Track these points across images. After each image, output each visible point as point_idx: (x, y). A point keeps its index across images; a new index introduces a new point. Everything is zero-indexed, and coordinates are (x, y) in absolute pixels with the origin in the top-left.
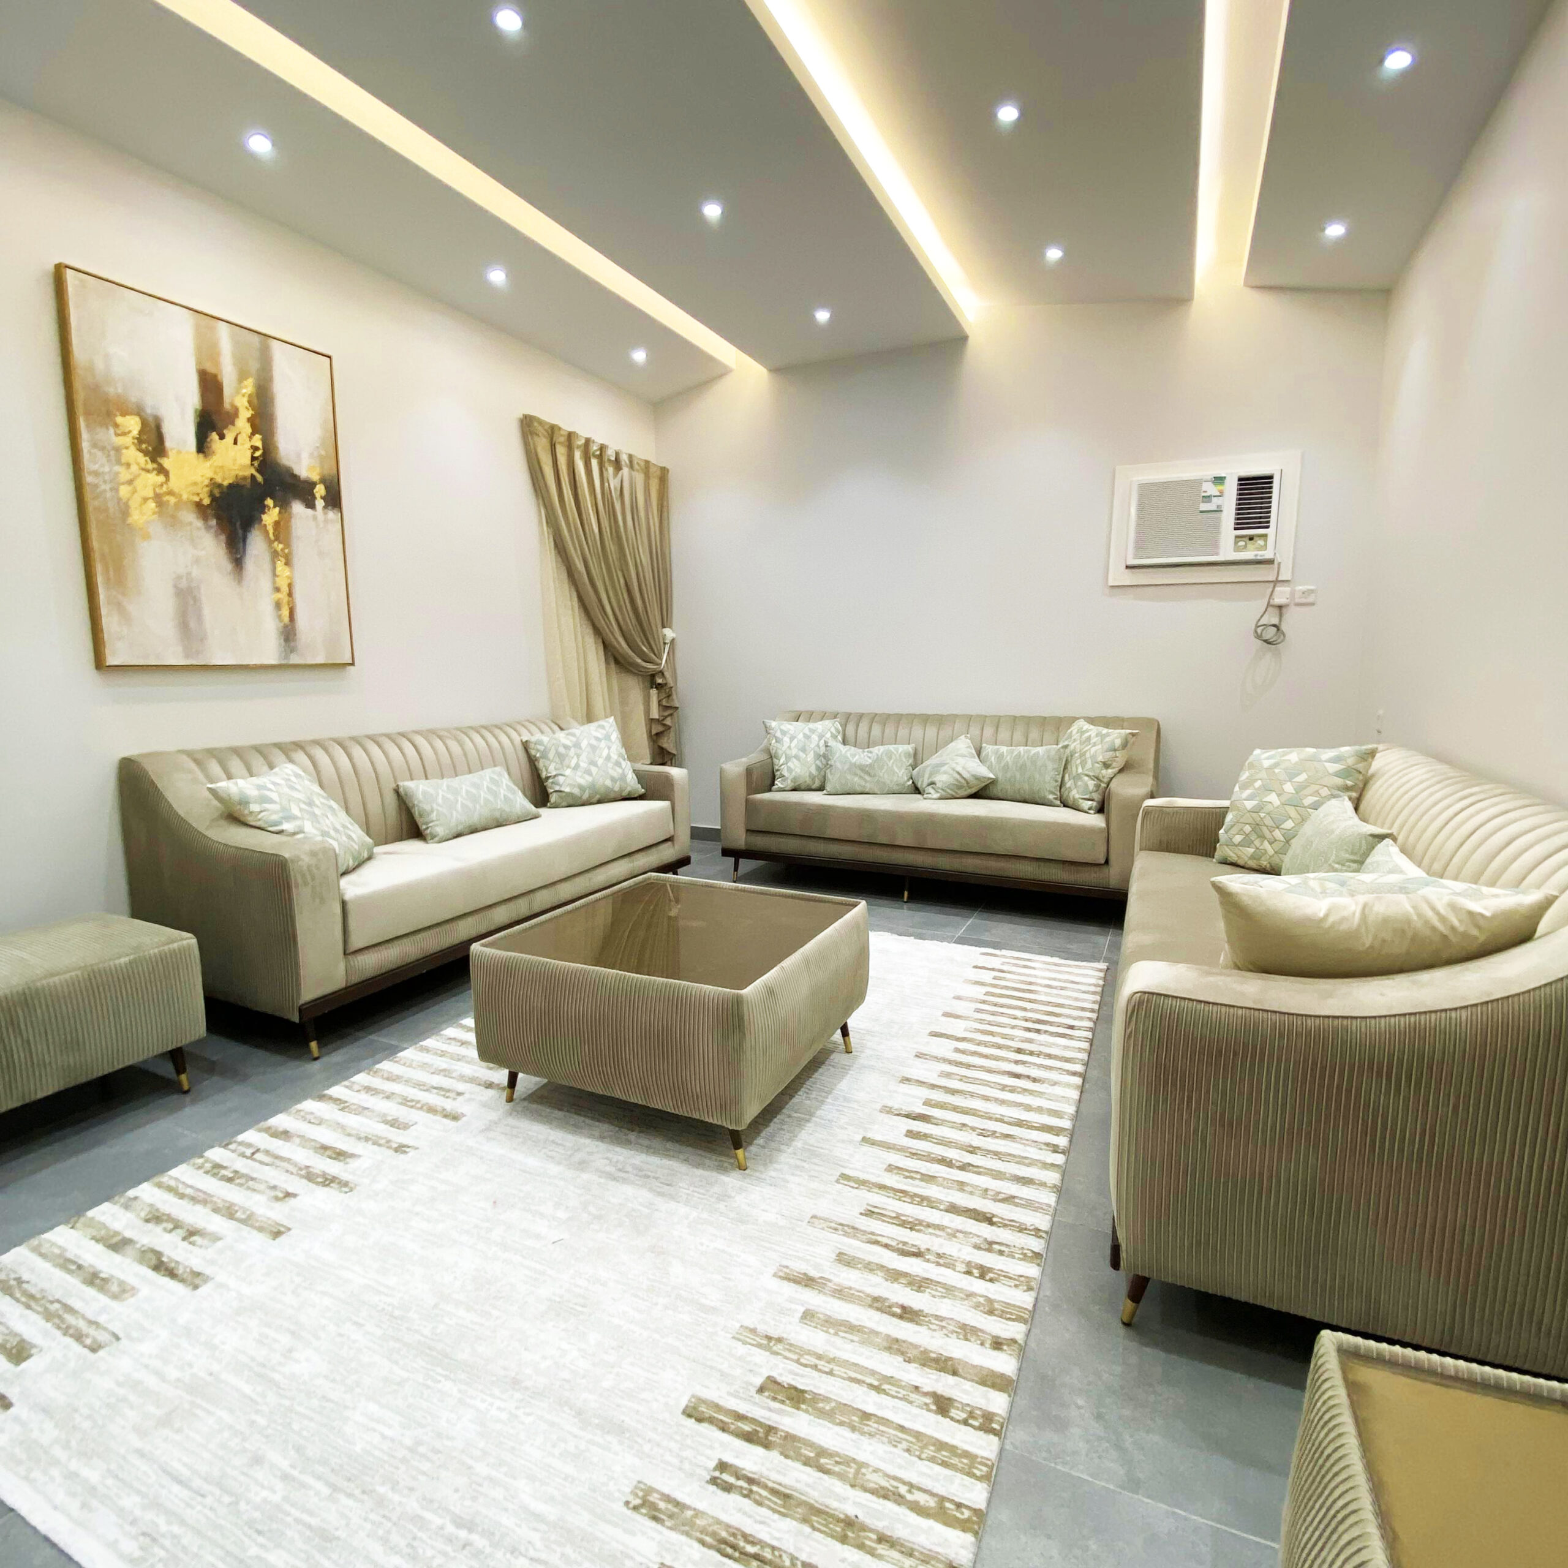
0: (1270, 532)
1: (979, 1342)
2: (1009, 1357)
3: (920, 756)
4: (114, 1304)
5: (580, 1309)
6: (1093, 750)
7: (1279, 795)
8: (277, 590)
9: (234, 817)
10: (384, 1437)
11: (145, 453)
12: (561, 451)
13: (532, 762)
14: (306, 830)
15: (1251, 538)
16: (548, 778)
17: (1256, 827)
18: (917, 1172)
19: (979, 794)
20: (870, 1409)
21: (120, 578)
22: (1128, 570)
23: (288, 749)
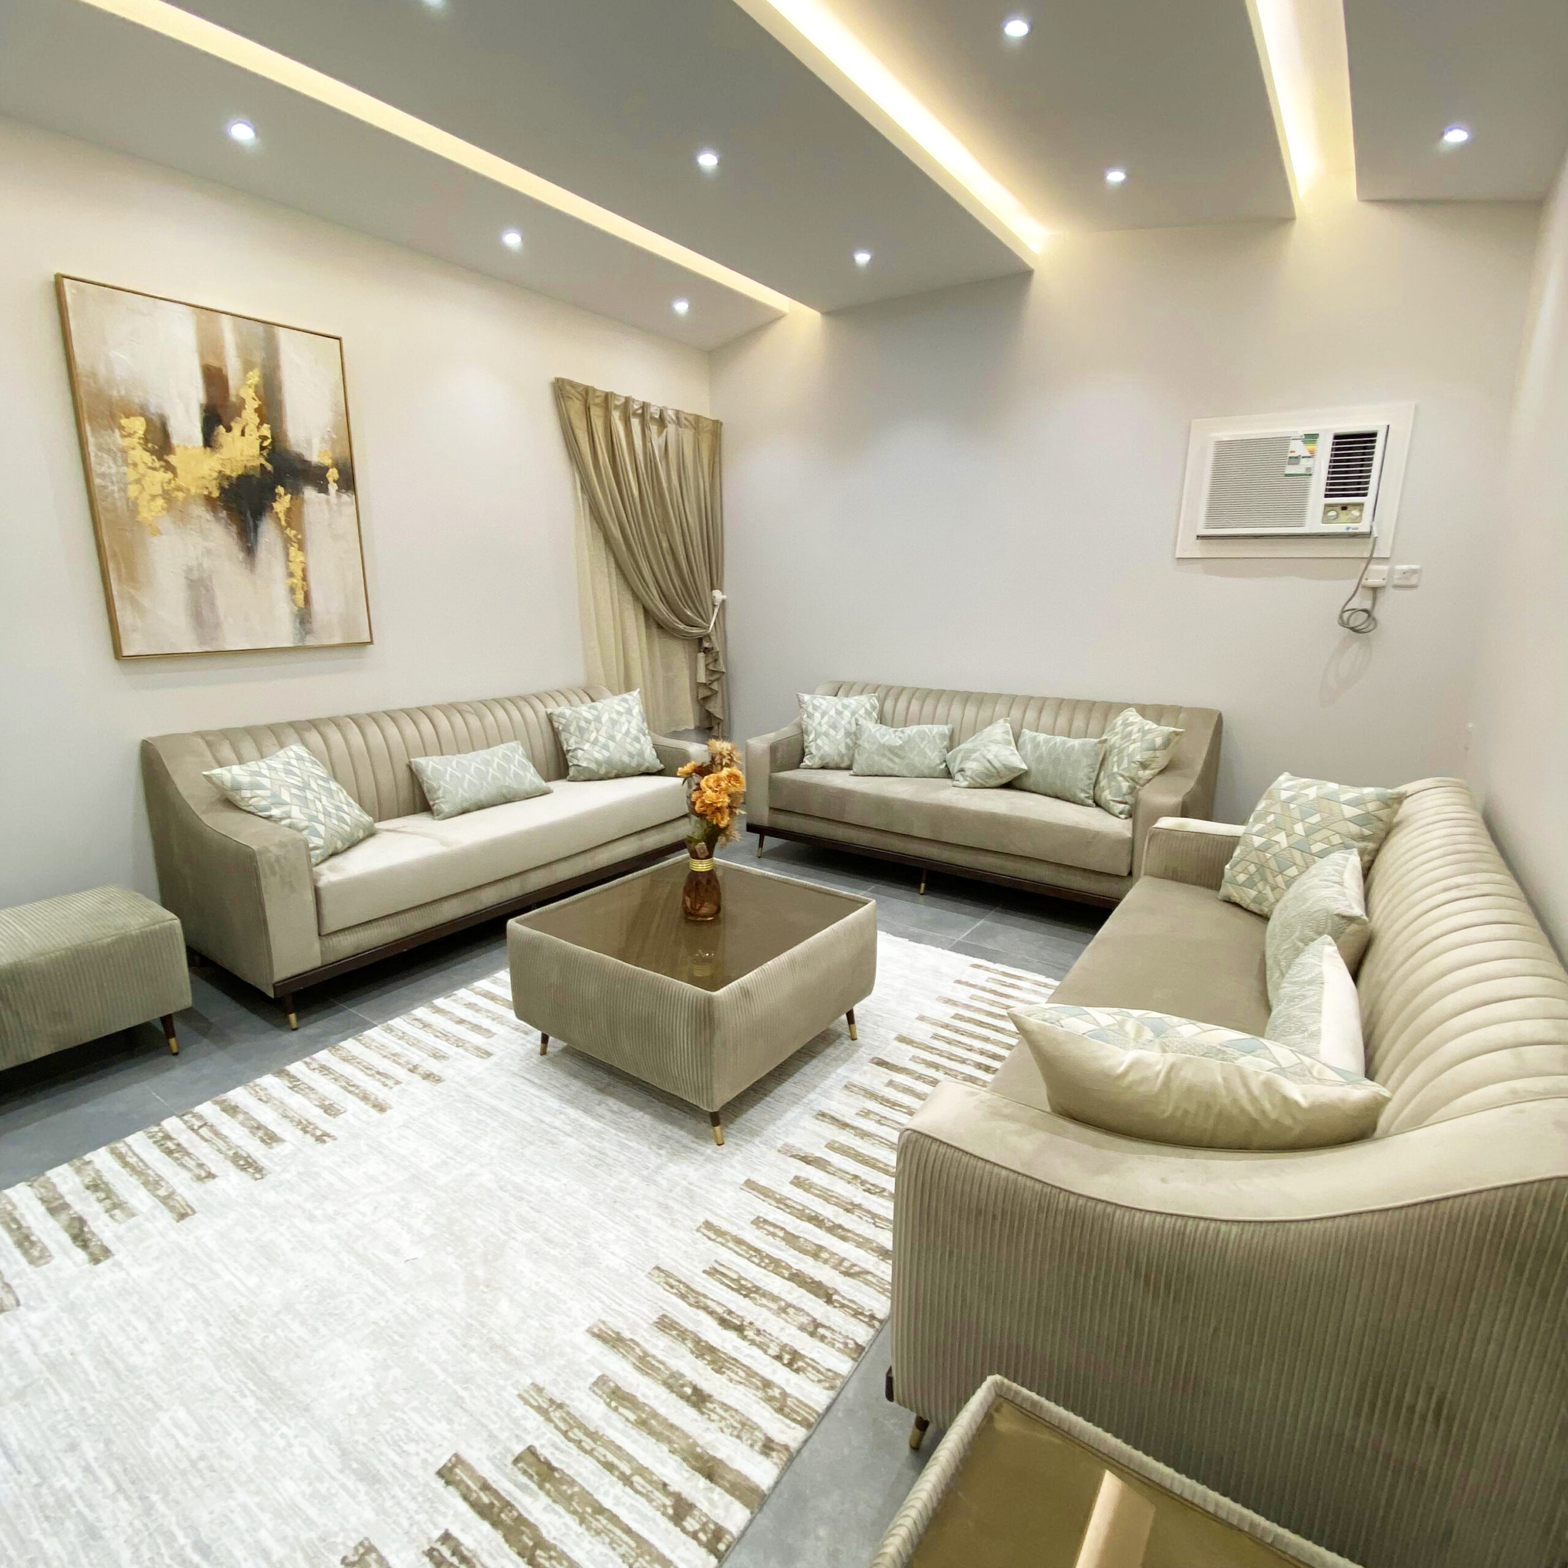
0: (1368, 501)
1: (750, 1442)
2: (772, 1466)
3: (956, 737)
4: (29, 1269)
5: (396, 1337)
6: (1132, 747)
7: (1288, 836)
8: (291, 575)
9: (229, 801)
10: (178, 1446)
11: (152, 452)
12: (597, 414)
13: (556, 733)
14: (293, 814)
15: (1344, 508)
16: (568, 751)
17: (1261, 867)
18: (782, 1229)
19: (1012, 785)
20: (607, 1503)
21: (131, 576)
22: (1199, 541)
23: (300, 728)
